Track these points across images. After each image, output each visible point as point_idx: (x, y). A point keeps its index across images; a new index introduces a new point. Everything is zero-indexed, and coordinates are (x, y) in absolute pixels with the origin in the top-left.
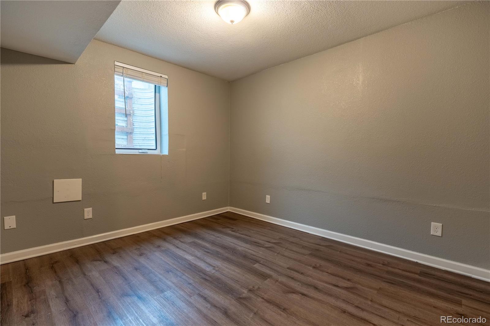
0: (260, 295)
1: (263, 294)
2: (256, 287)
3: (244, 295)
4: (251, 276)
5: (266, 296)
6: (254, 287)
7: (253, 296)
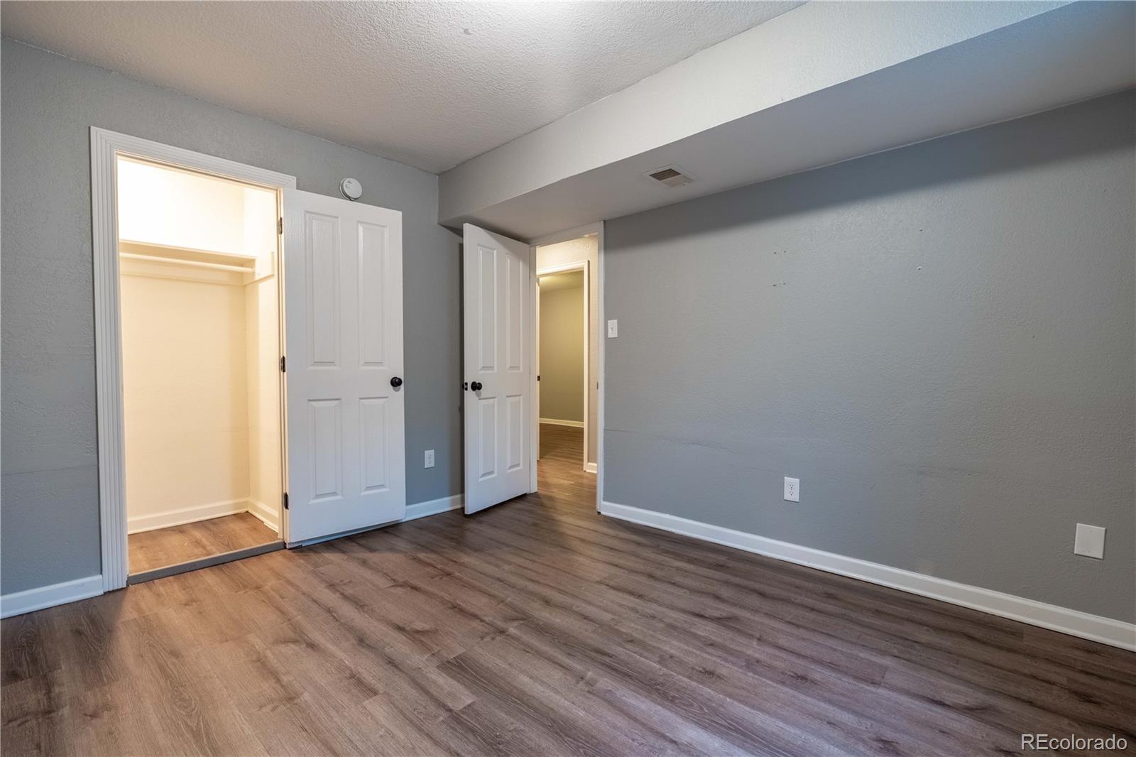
0: (486, 625)
1: (480, 627)
2: (488, 639)
3: (516, 624)
4: (490, 666)
5: (475, 624)
6: (493, 639)
7: (499, 623)
